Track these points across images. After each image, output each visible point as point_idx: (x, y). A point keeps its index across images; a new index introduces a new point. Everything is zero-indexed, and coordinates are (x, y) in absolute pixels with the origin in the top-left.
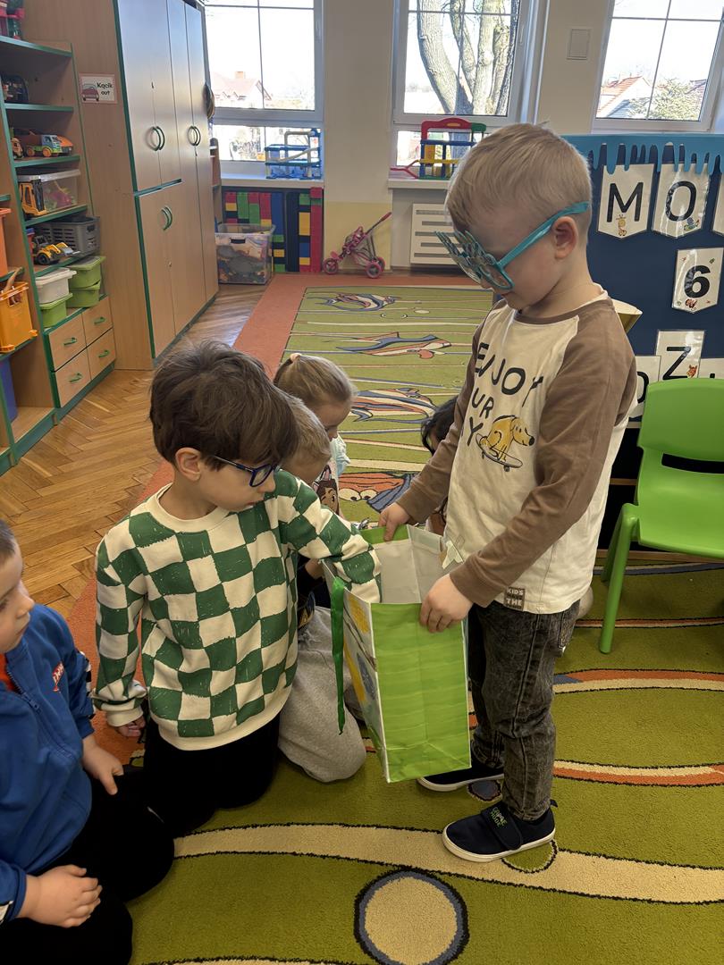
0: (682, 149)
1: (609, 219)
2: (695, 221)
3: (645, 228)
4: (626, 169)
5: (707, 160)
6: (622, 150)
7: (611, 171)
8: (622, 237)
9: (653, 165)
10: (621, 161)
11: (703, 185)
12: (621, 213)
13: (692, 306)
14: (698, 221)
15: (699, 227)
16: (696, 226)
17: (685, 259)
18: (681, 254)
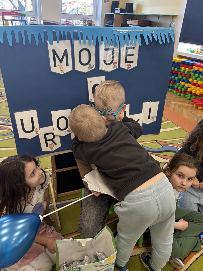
0: (81, 33)
1: (55, 66)
2: (92, 66)
3: (72, 69)
4: (58, 42)
5: (93, 39)
6: (54, 33)
7: (51, 44)
8: (62, 74)
9: (70, 41)
10: (55, 39)
11: (92, 50)
12: (60, 63)
14: (93, 65)
15: (94, 68)
16: (93, 67)
17: (91, 82)
18: (89, 79)
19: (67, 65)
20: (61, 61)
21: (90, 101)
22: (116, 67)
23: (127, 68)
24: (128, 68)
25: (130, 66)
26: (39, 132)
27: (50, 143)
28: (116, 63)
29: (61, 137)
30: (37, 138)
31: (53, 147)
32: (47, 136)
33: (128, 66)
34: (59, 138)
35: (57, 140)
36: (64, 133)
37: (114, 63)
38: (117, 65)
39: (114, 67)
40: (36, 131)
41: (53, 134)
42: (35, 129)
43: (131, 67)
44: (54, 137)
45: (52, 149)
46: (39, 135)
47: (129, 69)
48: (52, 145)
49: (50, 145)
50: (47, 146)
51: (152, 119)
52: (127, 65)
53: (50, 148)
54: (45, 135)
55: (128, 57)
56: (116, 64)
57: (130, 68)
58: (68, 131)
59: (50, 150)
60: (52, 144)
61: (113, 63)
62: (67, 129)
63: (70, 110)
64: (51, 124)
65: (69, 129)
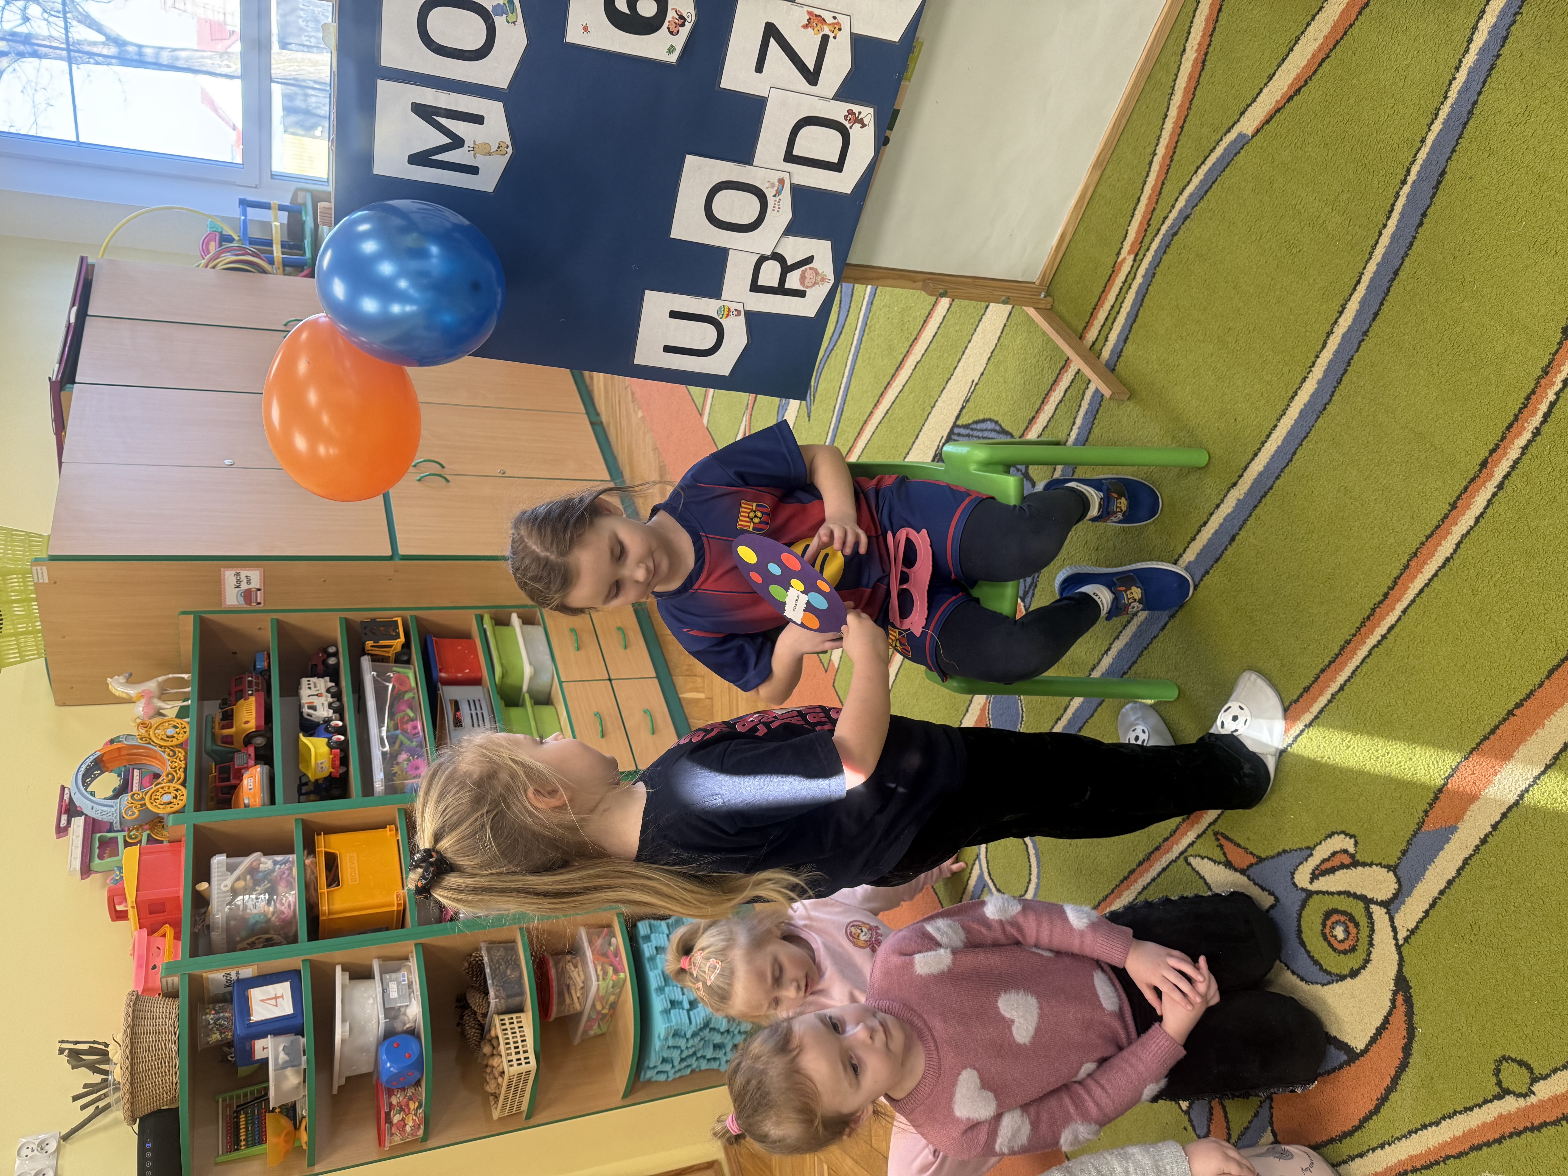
1: (474, 170)
9: (380, 83)
12: (466, 147)
13: (682, 19)
17: (586, 29)
18: (574, 35)
19: (478, 119)
20: (457, 141)
21: (673, 58)
26: (733, 306)
27: (793, 281)
29: (791, 230)
30: (754, 320)
31: (817, 273)
32: (761, 282)
34: (792, 239)
35: (796, 248)
36: (780, 214)
40: (728, 315)
41: (762, 259)
42: (716, 316)
44: (777, 257)
45: (823, 279)
46: (748, 308)
48: (809, 275)
49: (802, 283)
50: (801, 294)
53: (815, 284)
54: (755, 287)
58: (778, 193)
59: (826, 288)
60: (804, 272)
62: (769, 193)
63: (691, 161)
64: (720, 255)
65: (773, 185)
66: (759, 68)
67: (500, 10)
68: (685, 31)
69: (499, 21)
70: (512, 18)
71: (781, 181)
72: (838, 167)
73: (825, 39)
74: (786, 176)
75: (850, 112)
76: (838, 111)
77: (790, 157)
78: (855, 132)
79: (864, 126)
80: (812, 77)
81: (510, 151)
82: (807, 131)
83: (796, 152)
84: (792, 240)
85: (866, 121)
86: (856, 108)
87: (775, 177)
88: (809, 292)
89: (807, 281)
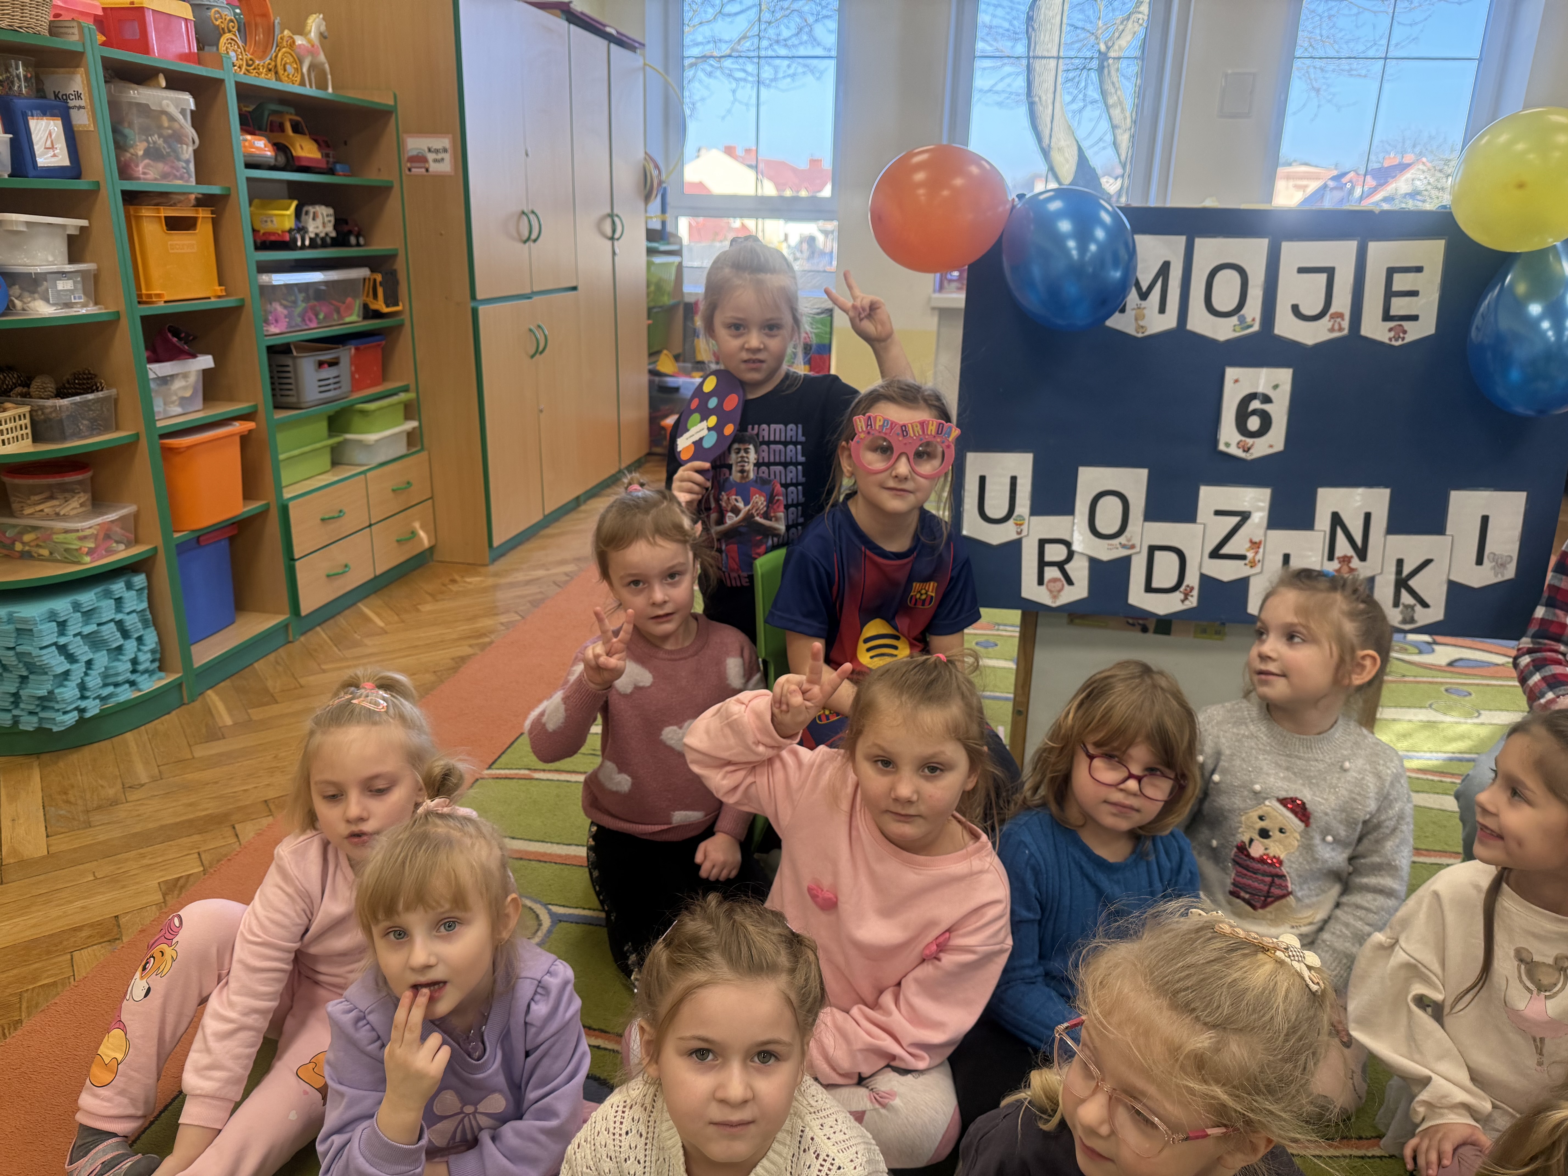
1: (1122, 309)
2: (1249, 320)
9: (1183, 238)
11: (1257, 268)
12: (1140, 302)
13: (1247, 450)
14: (1254, 320)
15: (1256, 327)
16: (1250, 326)
17: (1236, 381)
18: (1231, 373)
19: (1162, 310)
20: (1144, 296)
21: (1222, 447)
22: (1341, 329)
23: (1390, 339)
24: (1397, 340)
25: (1405, 332)
26: (1025, 528)
27: (1051, 573)
28: (1341, 316)
29: (1094, 563)
30: (1015, 547)
31: (1059, 591)
32: (1047, 547)
33: (1392, 334)
34: (1087, 564)
35: (1079, 570)
36: (1107, 552)
37: (1332, 317)
38: (1346, 324)
39: (1332, 330)
40: (1017, 524)
41: (1068, 544)
42: (1015, 514)
43: (1409, 338)
44: (1071, 555)
45: (1055, 597)
46: (1025, 540)
47: (1400, 343)
48: (1059, 585)
49: (1051, 581)
50: (1041, 582)
51: (1493, 568)
52: (1390, 330)
53: (1051, 591)
54: (1042, 543)
55: (1394, 300)
56: (1339, 320)
57: (1403, 339)
58: (1124, 546)
59: (1048, 602)
60: (1059, 580)
61: (1327, 317)
62: (1122, 539)
63: (1143, 473)
64: (1068, 509)
65: (1129, 540)
66: (1218, 513)
67: (1242, 320)
68: (1239, 453)
69: (1234, 320)
70: (1238, 328)
71: (1133, 547)
72: (1149, 589)
73: (1243, 557)
74: (1137, 549)
75: (1192, 589)
76: (1192, 579)
77: (1152, 549)
78: (1178, 595)
79: (1183, 601)
80: (1215, 554)
81: (1140, 335)
82: (1174, 558)
83: (1158, 554)
84: (1085, 564)
85: (1187, 602)
86: (1195, 593)
87: (1136, 541)
88: (1043, 588)
89: (1052, 584)
